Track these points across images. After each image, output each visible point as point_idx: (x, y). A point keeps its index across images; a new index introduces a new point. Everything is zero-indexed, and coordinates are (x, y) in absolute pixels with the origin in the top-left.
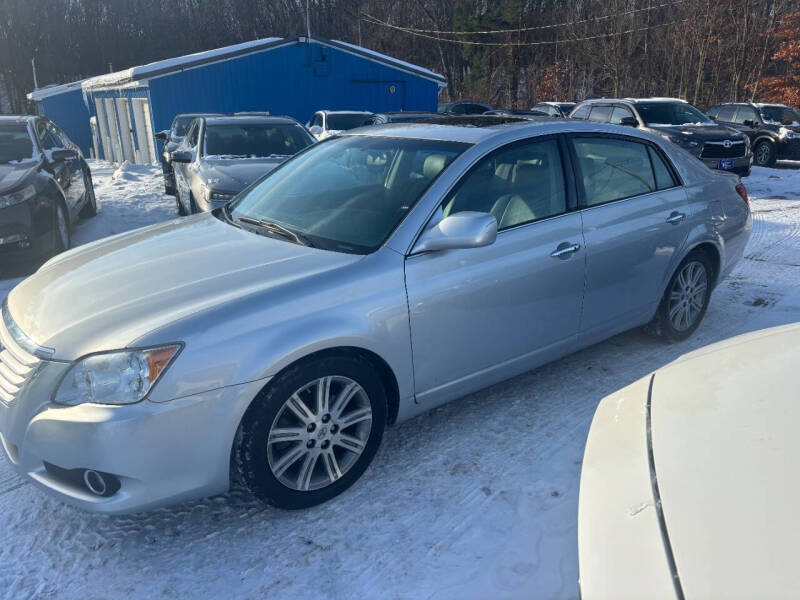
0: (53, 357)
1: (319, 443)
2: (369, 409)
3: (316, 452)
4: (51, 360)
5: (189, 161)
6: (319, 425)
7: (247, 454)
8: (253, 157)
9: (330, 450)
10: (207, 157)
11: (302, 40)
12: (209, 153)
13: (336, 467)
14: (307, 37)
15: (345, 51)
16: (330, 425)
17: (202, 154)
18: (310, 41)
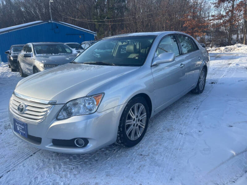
0: (56, 103)
1: (136, 125)
2: (146, 114)
3: (135, 127)
4: (56, 104)
5: (30, 57)
6: (136, 119)
7: (121, 128)
8: (53, 54)
9: (138, 127)
10: (37, 55)
11: (50, 21)
12: (38, 53)
13: (139, 132)
14: (51, 20)
15: (64, 25)
16: (138, 119)
17: (35, 54)
18: (52, 22)
